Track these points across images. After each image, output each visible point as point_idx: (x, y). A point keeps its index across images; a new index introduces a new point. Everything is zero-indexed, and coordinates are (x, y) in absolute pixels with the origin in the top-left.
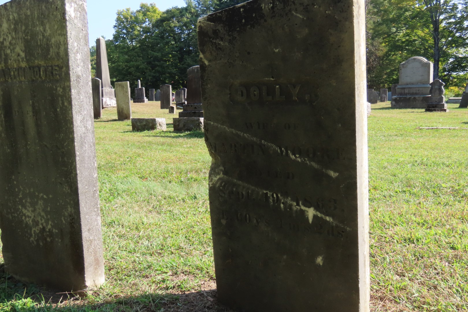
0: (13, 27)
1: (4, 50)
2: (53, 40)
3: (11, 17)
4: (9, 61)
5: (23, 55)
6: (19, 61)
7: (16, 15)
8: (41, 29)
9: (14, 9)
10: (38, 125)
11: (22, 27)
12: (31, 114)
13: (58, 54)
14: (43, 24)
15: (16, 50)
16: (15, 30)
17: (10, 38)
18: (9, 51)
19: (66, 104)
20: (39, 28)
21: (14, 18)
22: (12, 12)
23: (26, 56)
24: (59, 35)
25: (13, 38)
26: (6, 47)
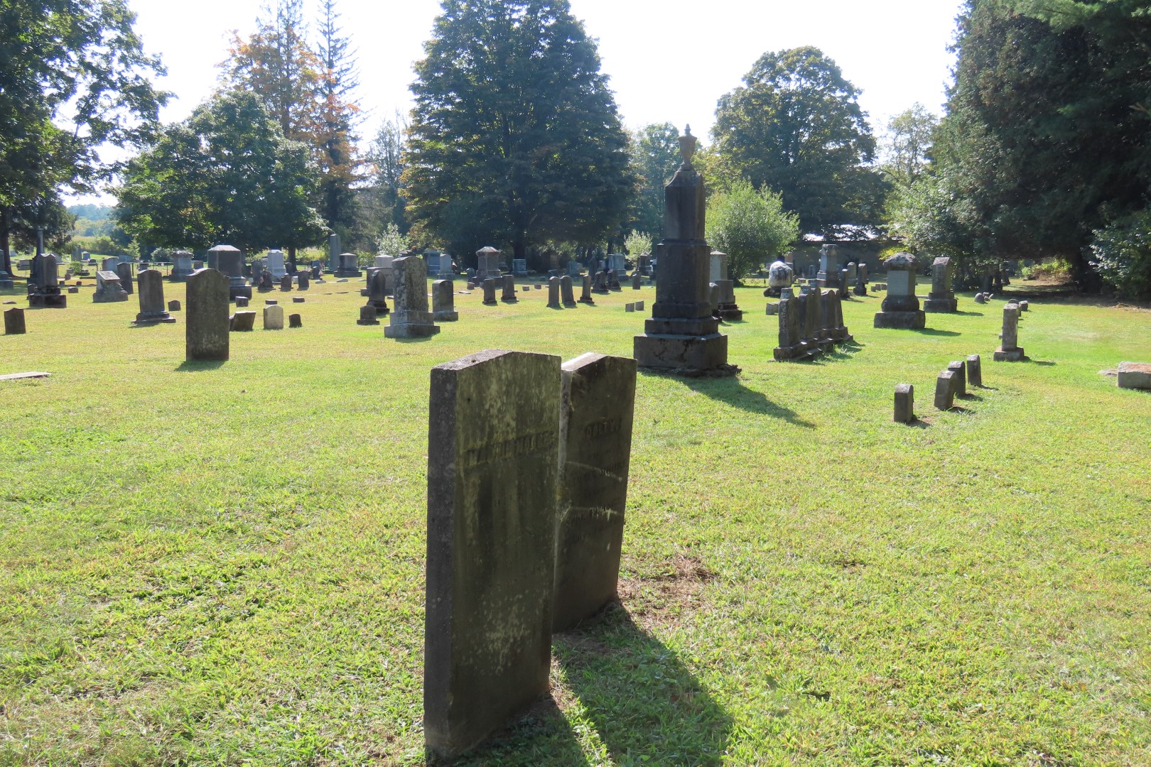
0: (504, 389)
1: (489, 421)
2: (547, 404)
3: (504, 376)
4: (495, 435)
5: (513, 424)
6: (508, 432)
7: (509, 374)
8: (537, 391)
9: (509, 366)
10: (521, 509)
11: (515, 388)
12: (515, 497)
13: (551, 418)
14: (539, 385)
15: (505, 419)
16: (507, 393)
17: (499, 404)
18: (495, 422)
19: (553, 473)
20: (535, 391)
21: (507, 378)
22: (506, 371)
23: (517, 426)
24: (554, 397)
25: (503, 403)
26: (492, 416)
